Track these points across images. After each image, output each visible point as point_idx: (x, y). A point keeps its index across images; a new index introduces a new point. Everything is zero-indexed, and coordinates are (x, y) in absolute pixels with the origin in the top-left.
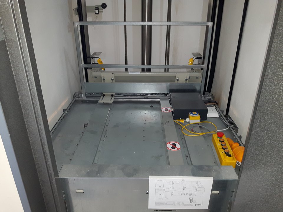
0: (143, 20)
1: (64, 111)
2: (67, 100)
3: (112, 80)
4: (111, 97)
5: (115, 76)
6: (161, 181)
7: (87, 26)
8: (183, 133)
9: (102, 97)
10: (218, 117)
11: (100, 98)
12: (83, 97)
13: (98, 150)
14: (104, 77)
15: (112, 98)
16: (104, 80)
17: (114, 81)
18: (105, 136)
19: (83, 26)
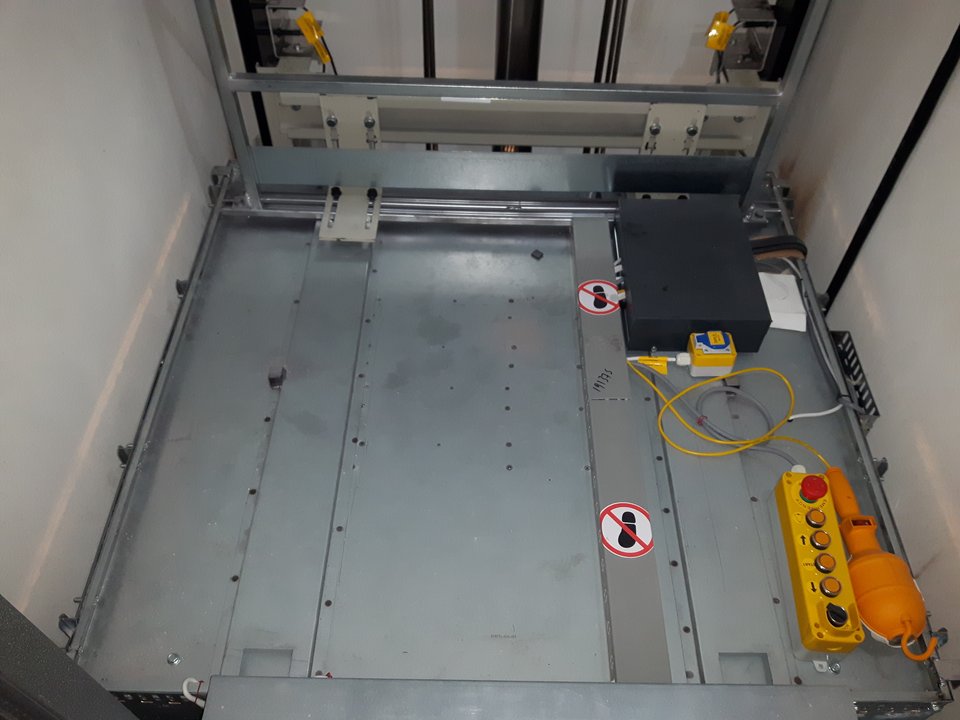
1: (181, 288)
2: (184, 208)
3: (369, 125)
4: (366, 202)
5: (380, 110)
8: (662, 436)
9: (329, 200)
10: (803, 328)
11: (323, 205)
12: (250, 204)
13: (335, 527)
14: (331, 113)
15: (371, 207)
16: (332, 124)
17: (376, 128)
18: (355, 440)
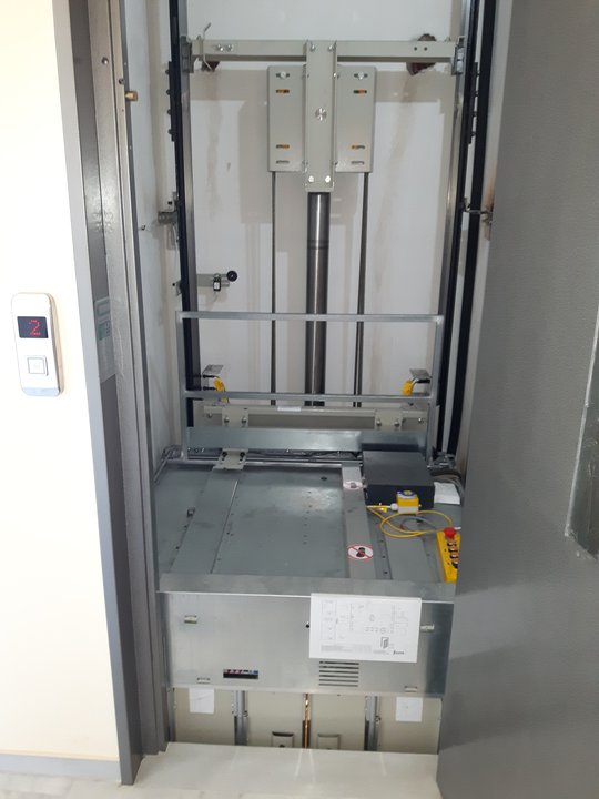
0: (309, 310)
3: (244, 422)
4: (239, 458)
5: (249, 415)
6: (331, 602)
7: (197, 320)
8: (382, 531)
9: (222, 457)
10: (458, 503)
11: (217, 459)
12: (183, 457)
14: (226, 416)
15: (241, 460)
16: (226, 422)
17: (247, 424)
18: (229, 533)
19: (189, 320)
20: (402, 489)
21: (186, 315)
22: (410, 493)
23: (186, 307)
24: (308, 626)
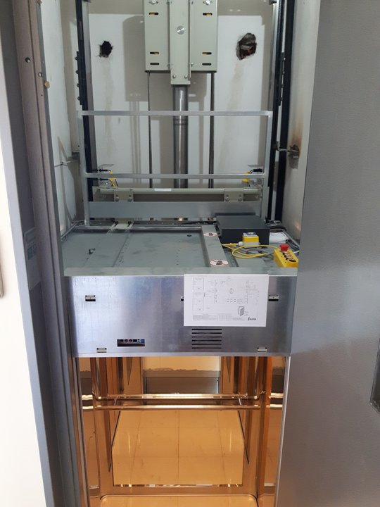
0: (175, 108)
3: (130, 201)
4: (128, 225)
5: (134, 195)
6: (200, 279)
7: (93, 116)
8: (234, 256)
11: (111, 226)
12: (86, 224)
14: (117, 196)
17: (133, 201)
18: (120, 261)
19: (87, 116)
20: (247, 231)
21: (85, 113)
22: (252, 233)
23: (85, 108)
24: (182, 300)
